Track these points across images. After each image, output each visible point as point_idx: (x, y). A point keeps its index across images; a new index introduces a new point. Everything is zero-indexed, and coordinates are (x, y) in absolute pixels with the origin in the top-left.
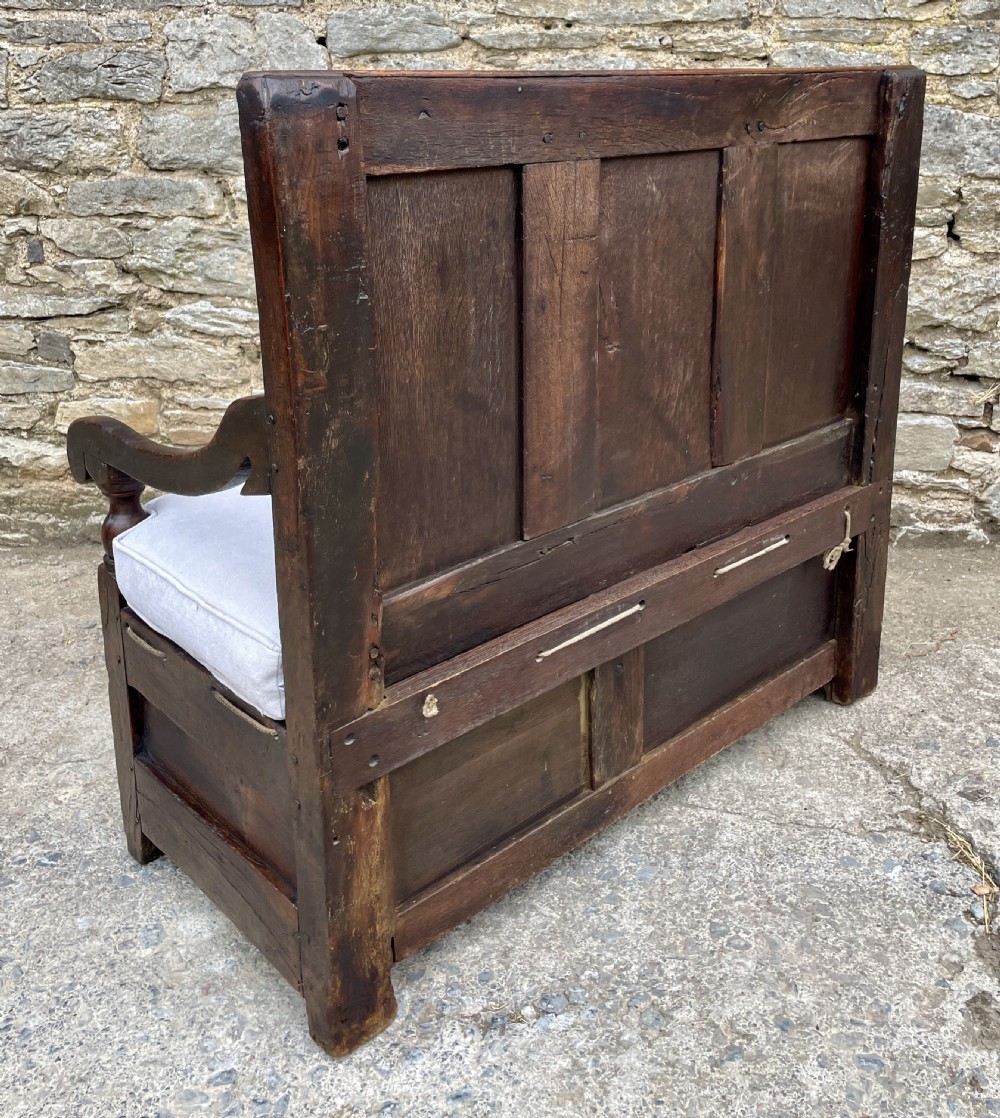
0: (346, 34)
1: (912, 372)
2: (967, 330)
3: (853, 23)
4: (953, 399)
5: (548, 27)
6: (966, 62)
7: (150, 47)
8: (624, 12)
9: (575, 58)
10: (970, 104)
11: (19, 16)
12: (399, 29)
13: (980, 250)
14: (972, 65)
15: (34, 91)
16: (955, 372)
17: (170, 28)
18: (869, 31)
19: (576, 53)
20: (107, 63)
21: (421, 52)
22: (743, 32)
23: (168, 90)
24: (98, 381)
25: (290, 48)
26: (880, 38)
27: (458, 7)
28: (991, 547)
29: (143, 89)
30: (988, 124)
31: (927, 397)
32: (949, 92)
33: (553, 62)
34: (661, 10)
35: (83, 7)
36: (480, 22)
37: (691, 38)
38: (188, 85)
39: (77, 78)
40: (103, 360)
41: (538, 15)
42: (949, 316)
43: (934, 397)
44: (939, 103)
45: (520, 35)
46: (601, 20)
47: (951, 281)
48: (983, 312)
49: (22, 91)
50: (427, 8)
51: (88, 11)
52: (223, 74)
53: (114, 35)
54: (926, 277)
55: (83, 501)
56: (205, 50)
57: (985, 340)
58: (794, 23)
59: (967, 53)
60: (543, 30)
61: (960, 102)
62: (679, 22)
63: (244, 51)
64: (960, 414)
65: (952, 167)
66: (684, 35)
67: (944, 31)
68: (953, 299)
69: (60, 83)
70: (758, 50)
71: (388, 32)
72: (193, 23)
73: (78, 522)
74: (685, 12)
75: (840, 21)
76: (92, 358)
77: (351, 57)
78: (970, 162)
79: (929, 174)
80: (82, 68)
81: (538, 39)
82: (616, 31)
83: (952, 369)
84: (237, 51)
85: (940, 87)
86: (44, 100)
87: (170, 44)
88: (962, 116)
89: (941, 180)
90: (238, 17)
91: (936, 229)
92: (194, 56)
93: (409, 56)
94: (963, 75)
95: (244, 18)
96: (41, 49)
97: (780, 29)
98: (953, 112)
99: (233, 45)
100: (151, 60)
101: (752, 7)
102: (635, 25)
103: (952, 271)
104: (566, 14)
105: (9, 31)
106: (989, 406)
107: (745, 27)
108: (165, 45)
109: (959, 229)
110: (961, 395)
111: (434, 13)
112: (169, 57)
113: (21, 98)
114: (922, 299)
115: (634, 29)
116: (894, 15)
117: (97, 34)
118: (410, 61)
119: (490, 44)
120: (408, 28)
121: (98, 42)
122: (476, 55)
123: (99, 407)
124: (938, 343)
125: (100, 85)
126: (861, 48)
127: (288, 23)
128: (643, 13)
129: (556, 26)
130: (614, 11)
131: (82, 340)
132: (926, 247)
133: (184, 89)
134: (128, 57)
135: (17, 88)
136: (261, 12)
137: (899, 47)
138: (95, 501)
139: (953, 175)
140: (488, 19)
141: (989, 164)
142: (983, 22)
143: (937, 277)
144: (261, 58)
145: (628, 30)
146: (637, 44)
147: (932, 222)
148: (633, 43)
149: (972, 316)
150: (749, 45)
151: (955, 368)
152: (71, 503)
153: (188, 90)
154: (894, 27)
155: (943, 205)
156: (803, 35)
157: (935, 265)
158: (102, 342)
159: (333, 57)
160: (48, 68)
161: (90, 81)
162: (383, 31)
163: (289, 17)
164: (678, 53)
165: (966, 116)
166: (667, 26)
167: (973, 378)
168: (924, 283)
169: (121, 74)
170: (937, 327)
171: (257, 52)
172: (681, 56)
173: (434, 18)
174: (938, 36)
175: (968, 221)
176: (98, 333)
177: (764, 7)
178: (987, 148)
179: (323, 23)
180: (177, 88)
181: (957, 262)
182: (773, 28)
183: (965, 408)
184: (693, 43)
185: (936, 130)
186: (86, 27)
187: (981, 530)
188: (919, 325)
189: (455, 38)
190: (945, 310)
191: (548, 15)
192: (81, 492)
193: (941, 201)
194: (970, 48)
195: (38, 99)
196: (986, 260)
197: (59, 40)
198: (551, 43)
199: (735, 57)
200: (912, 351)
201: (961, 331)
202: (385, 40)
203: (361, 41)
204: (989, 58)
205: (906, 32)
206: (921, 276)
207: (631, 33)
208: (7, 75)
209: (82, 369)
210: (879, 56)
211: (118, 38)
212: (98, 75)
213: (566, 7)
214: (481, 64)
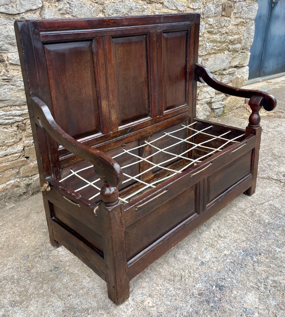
214: (94, 4)
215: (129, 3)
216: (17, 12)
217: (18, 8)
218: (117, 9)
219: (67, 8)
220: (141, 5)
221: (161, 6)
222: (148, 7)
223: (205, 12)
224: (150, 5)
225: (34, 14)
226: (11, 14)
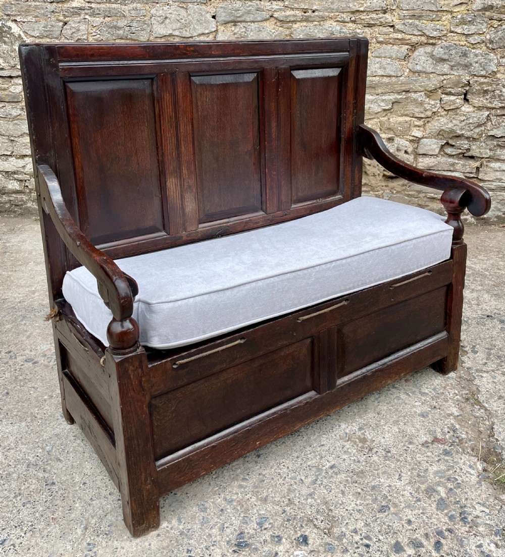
0: (224, 14)
1: (448, 154)
2: (470, 138)
3: (428, 12)
4: (463, 165)
5: (305, 12)
6: (473, 29)
7: (145, 19)
8: (336, 7)
9: (315, 25)
10: (475, 46)
11: (93, 5)
12: (245, 13)
13: (477, 105)
14: (476, 30)
15: (98, 36)
16: (465, 155)
17: (153, 11)
18: (434, 16)
19: (316, 23)
20: (128, 25)
21: (254, 22)
22: (384, 15)
23: (152, 36)
25: (201, 20)
26: (439, 19)
27: (269, 4)
28: (477, 225)
29: (142, 36)
30: (481, 54)
31: (453, 165)
32: (466, 41)
33: (307, 27)
34: (351, 6)
35: (119, 2)
36: (278, 10)
37: (363, 18)
38: (160, 34)
39: (116, 31)
41: (301, 7)
42: (463, 132)
43: (456, 165)
44: (462, 45)
45: (294, 16)
46: (327, 10)
47: (464, 118)
48: (477, 130)
49: (94, 36)
50: (257, 4)
51: (120, 4)
52: (174, 30)
53: (131, 14)
54: (455, 116)
56: (167, 20)
57: (477, 142)
58: (404, 12)
59: (474, 25)
60: (303, 14)
61: (471, 45)
62: (358, 11)
63: (183, 21)
64: (466, 171)
65: (466, 71)
66: (360, 16)
67: (465, 16)
68: (465, 125)
69: (109, 33)
70: (390, 23)
71: (241, 14)
72: (163, 9)
74: (360, 7)
75: (423, 12)
77: (226, 24)
78: (474, 69)
79: (457, 74)
80: (118, 27)
81: (301, 17)
82: (332, 14)
83: (463, 154)
84: (180, 21)
85: (463, 39)
86: (102, 40)
87: (153, 17)
88: (471, 51)
89: (462, 77)
90: (180, 7)
91: (459, 97)
92: (162, 23)
93: (249, 23)
94: (472, 34)
95: (183, 7)
96: (102, 19)
97: (399, 14)
98: (467, 49)
99: (178, 18)
100: (146, 24)
101: (388, 5)
102: (340, 12)
103: (465, 114)
104: (313, 7)
105: (89, 11)
106: (478, 168)
107: (384, 13)
108: (151, 18)
109: (468, 97)
110: (467, 164)
111: (260, 6)
112: (152, 23)
113: (93, 39)
114: (452, 125)
115: (340, 14)
116: (445, 9)
117: (124, 13)
118: (249, 26)
119: (282, 19)
120: (249, 12)
121: (124, 16)
122: (276, 23)
124: (458, 143)
125: (125, 34)
126: (431, 22)
127: (201, 9)
128: (344, 7)
129: (309, 12)
130: (332, 6)
132: (455, 104)
133: (158, 36)
134: (137, 23)
135: (92, 35)
136: (190, 5)
137: (447, 22)
139: (467, 75)
140: (281, 9)
141: (481, 70)
142: (481, 12)
143: (459, 116)
144: (189, 24)
145: (337, 14)
146: (341, 20)
147: (458, 94)
148: (339, 19)
149: (472, 132)
150: (386, 21)
151: (465, 153)
153: (160, 36)
154: (445, 14)
155: (462, 87)
156: (408, 17)
157: (458, 111)
159: (218, 24)
160: (104, 27)
161: (121, 32)
162: (238, 14)
163: (201, 7)
164: (357, 24)
165: (473, 51)
166: (353, 13)
167: (472, 157)
168: (453, 118)
169: (133, 29)
170: (458, 136)
171: (187, 22)
172: (359, 25)
173: (259, 8)
174: (462, 18)
175: (472, 93)
177: (392, 5)
178: (481, 64)
179: (215, 10)
180: (156, 35)
181: (468, 110)
182: (396, 14)
183: (468, 169)
184: (363, 19)
185: (460, 56)
186: (120, 10)
187: (473, 219)
188: (451, 136)
189: (268, 16)
190: (462, 129)
191: (305, 8)
193: (461, 85)
194: (475, 23)
195: (100, 39)
196: (479, 110)
197: (109, 15)
198: (306, 19)
199: (380, 25)
200: (448, 146)
201: (468, 138)
202: (239, 17)
203: (230, 17)
204: (483, 27)
205: (449, 16)
206: (453, 115)
207: (339, 15)
208: (88, 29)
210: (438, 26)
211: (132, 15)
212: (124, 30)
213: (312, 4)
214: (278, 27)
215: (331, 27)
216: (190, 35)
217: (191, 32)
218: (310, 33)
219: (242, 32)
220: (351, 28)
221: (392, 30)
222: (363, 32)
223: (497, 39)
224: (369, 29)
225: (207, 37)
226: (184, 37)
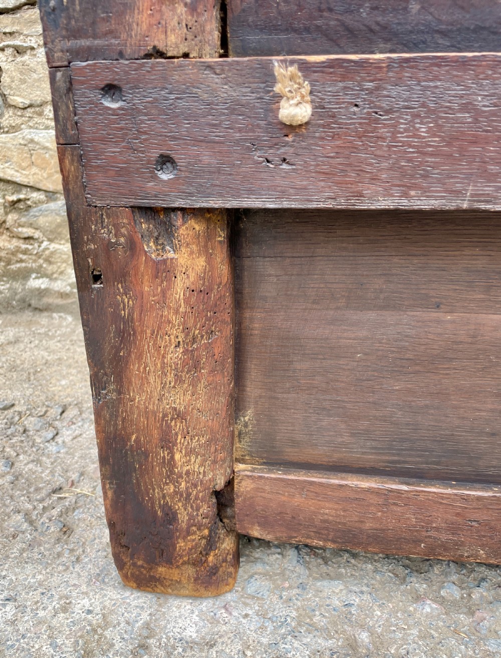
24: (30, 106)
40: (35, 76)
55: (21, 261)
73: (17, 285)
76: (21, 73)
123: (32, 141)
131: (8, 46)
138: (35, 261)
152: (9, 263)
158: (32, 48)
176: (27, 36)
192: (18, 250)
209: (11, 88)
